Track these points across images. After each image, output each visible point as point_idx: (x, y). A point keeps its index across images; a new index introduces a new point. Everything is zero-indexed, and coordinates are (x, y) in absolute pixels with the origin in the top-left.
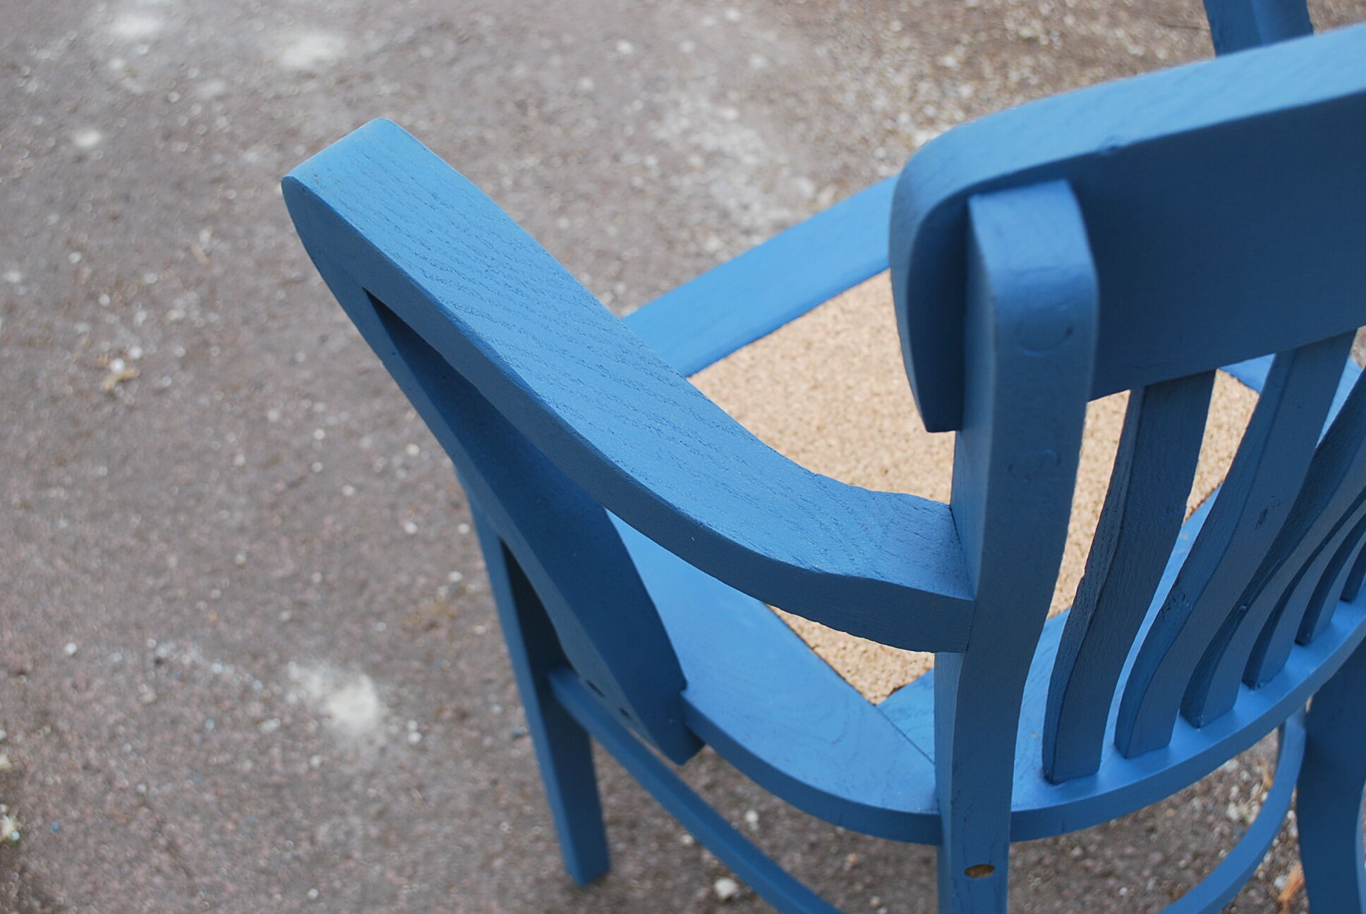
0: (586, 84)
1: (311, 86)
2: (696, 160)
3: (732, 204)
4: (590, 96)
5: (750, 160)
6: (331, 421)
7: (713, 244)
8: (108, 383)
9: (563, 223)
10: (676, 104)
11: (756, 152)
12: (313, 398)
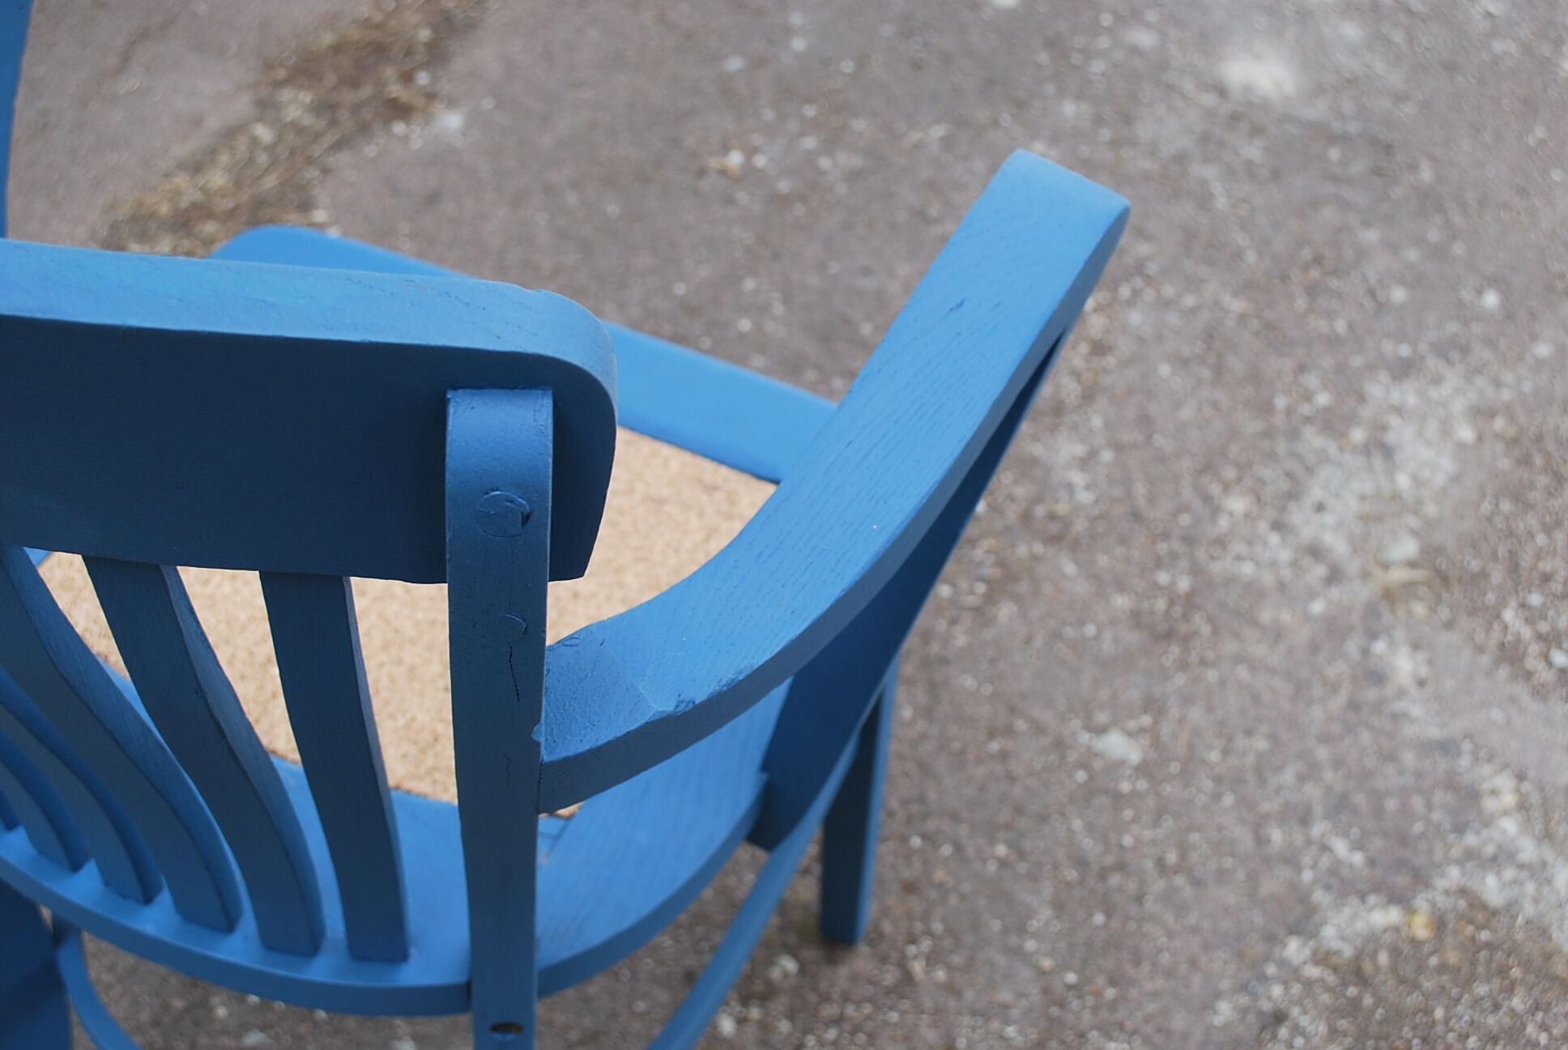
0: (1398, 294)
1: (1209, 99)
2: (1358, 435)
3: (1316, 493)
4: (1381, 307)
5: (1403, 481)
6: (770, 326)
7: (1237, 504)
8: (714, 163)
9: (1165, 370)
10: (1438, 380)
11: (1418, 482)
12: (787, 299)
